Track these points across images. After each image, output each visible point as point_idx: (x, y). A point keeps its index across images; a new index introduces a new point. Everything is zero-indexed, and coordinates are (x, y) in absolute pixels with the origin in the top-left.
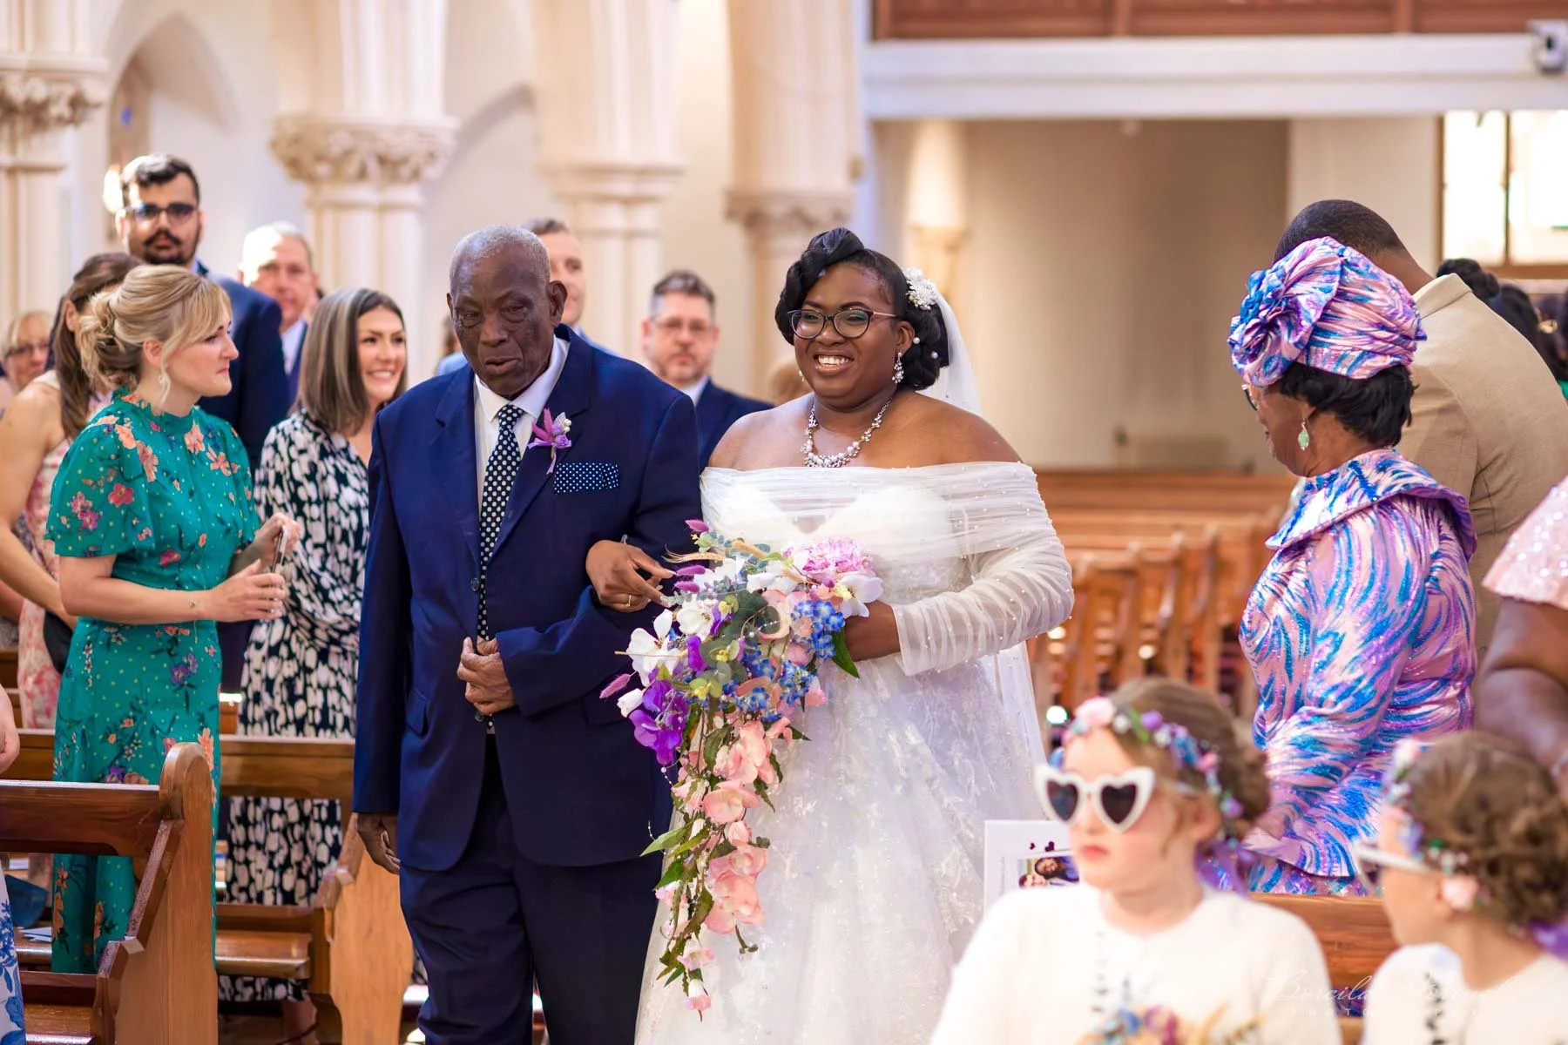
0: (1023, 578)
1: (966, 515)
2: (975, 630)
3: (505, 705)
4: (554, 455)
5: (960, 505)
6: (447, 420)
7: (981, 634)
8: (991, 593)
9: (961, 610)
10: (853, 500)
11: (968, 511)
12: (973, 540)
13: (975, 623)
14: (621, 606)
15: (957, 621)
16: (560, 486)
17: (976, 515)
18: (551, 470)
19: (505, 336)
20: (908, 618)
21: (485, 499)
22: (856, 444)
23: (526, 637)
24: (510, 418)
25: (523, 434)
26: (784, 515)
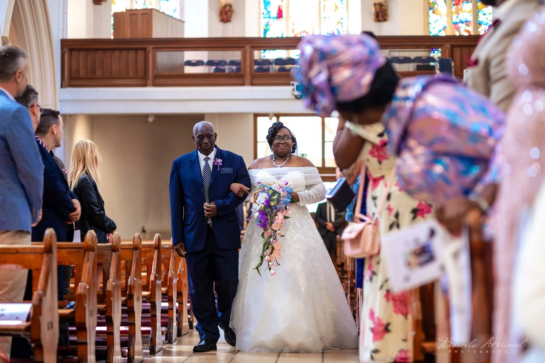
0: (320, 189)
1: (308, 177)
2: (313, 198)
3: (215, 215)
4: (219, 167)
5: (307, 175)
6: (193, 160)
7: (314, 199)
8: (315, 192)
9: (310, 194)
10: (287, 173)
11: (309, 176)
12: (310, 182)
13: (313, 196)
14: (240, 196)
15: (309, 195)
16: (222, 172)
17: (310, 177)
18: (219, 169)
19: (208, 142)
20: (301, 195)
21: (204, 175)
22: (284, 162)
23: (220, 202)
24: (207, 159)
25: (211, 163)
26: (273, 177)
